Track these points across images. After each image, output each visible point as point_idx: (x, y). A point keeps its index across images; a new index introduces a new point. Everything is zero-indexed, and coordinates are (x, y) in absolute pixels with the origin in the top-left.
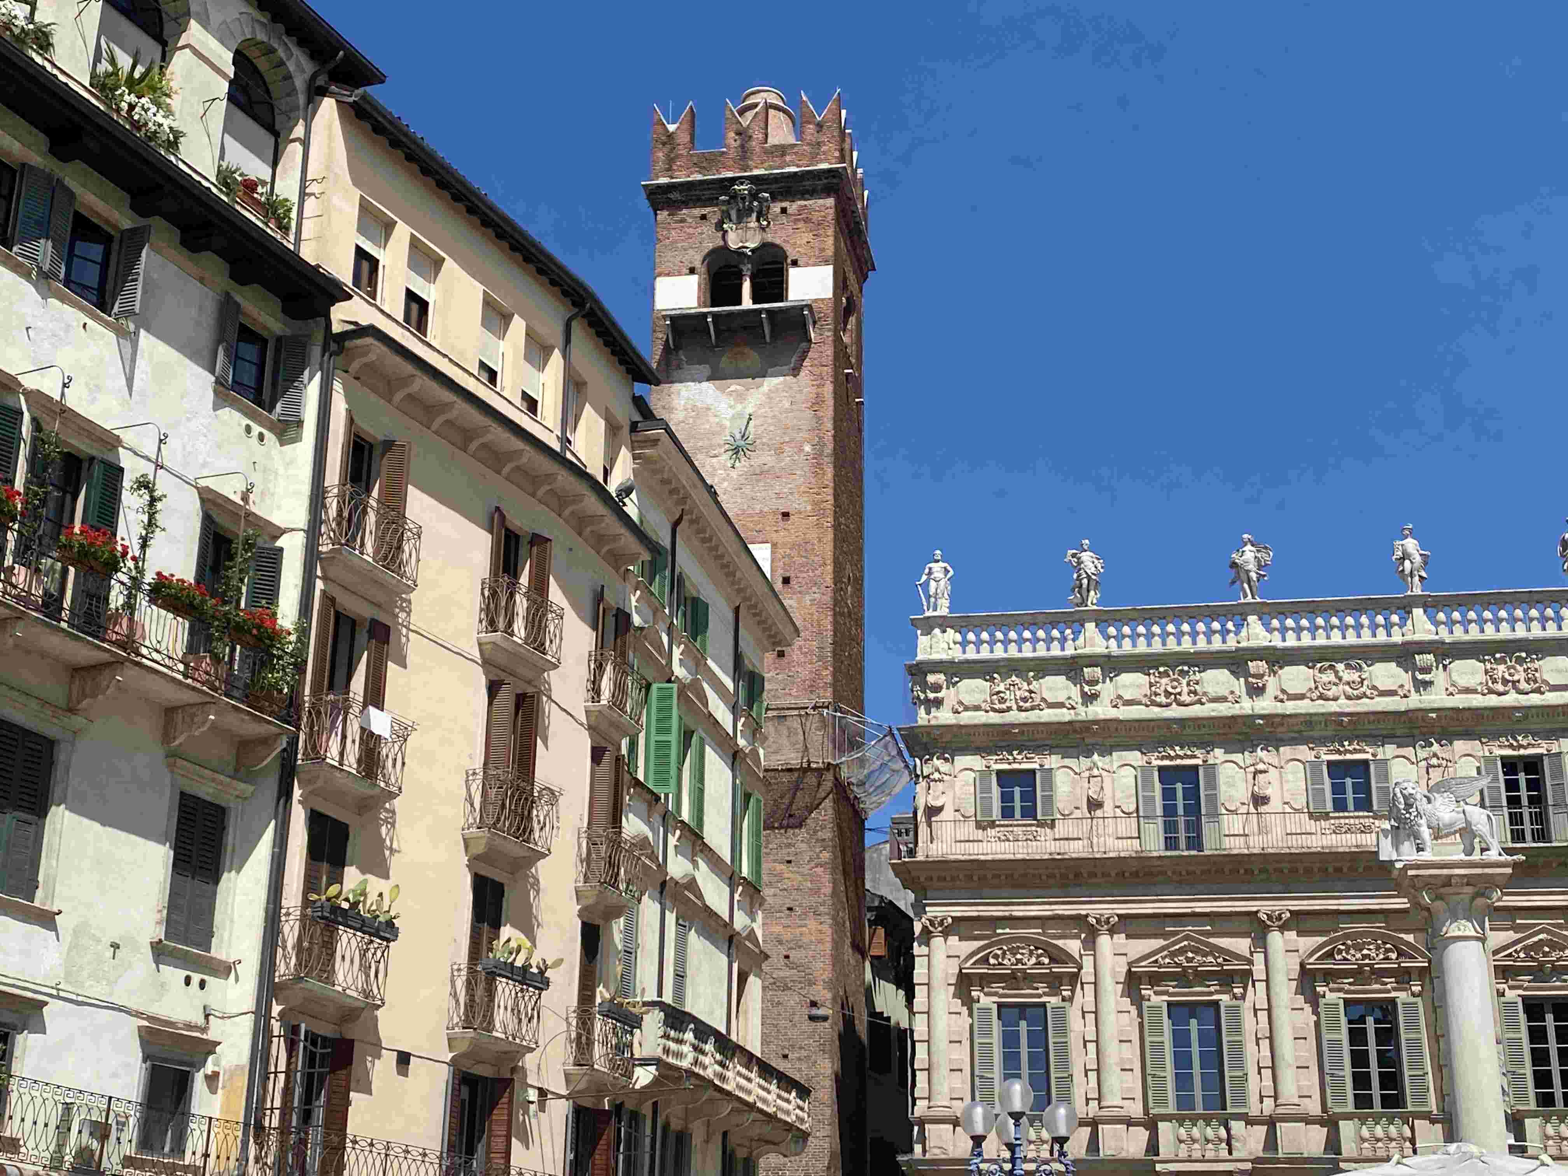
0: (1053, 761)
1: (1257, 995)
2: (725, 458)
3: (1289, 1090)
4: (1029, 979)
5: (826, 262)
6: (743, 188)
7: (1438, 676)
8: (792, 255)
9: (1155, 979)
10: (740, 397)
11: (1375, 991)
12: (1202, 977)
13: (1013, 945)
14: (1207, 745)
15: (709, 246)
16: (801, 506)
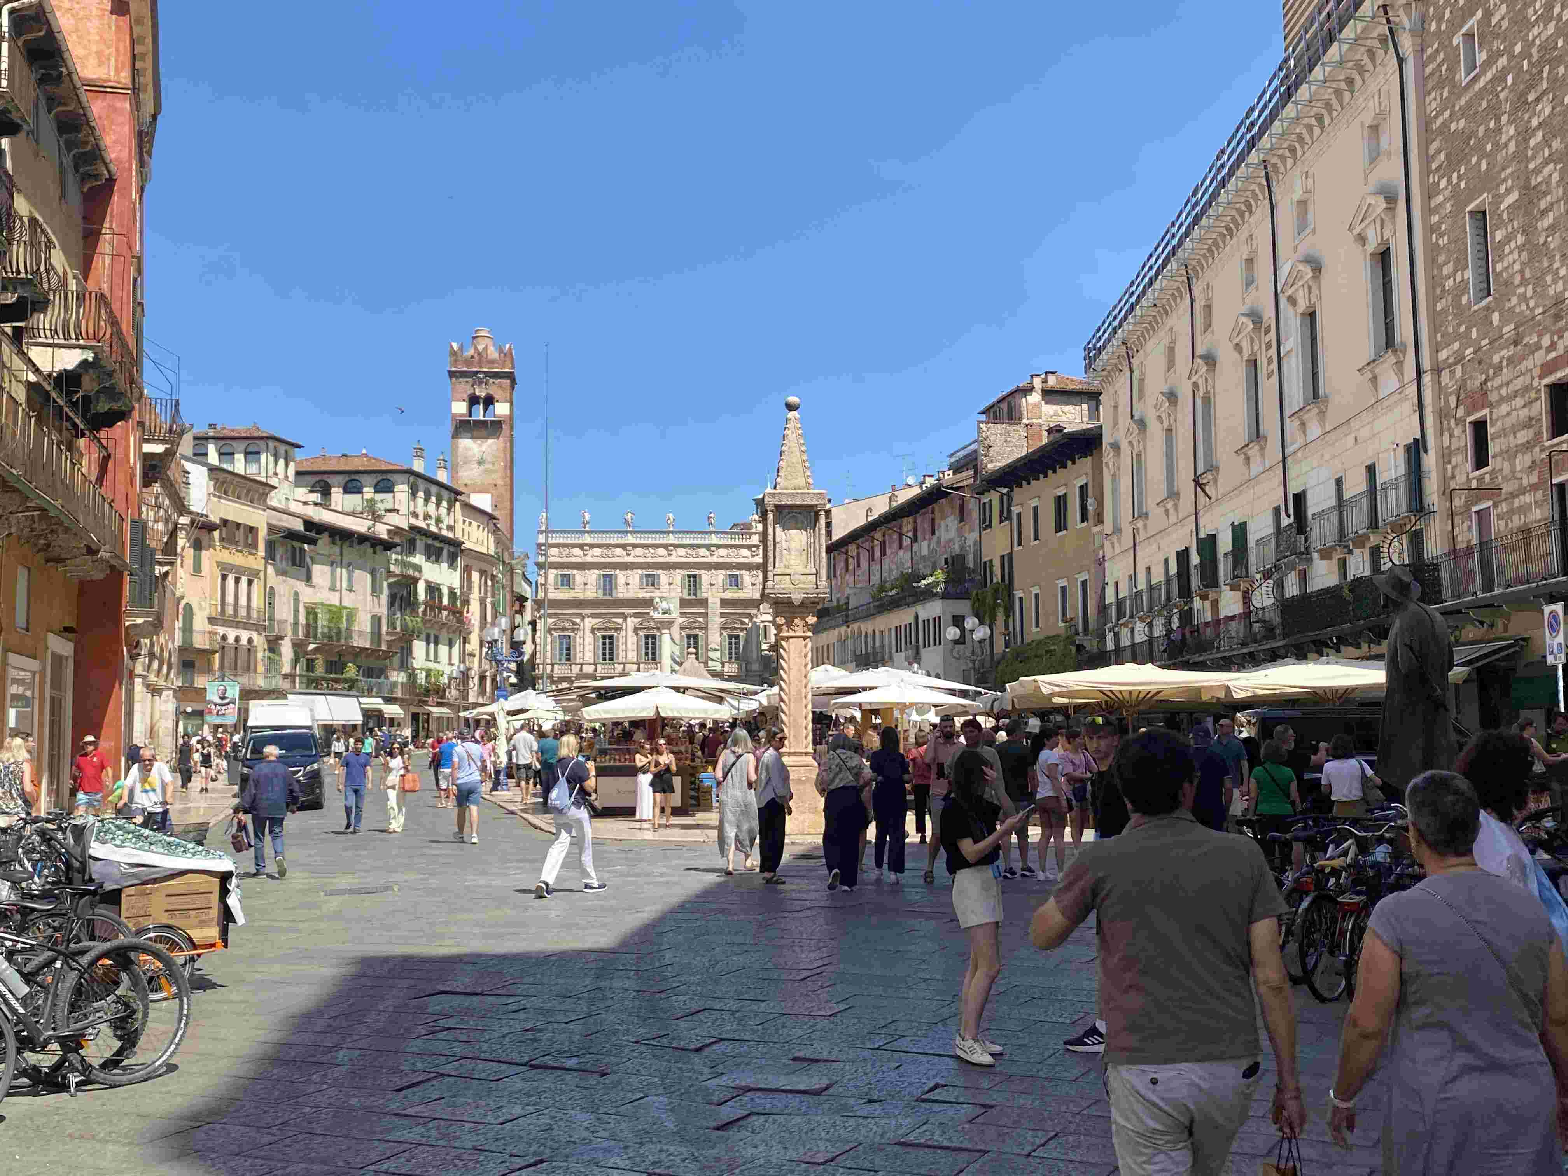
0: (575, 572)
1: (623, 633)
2: (476, 465)
3: (629, 657)
4: (567, 629)
5: (506, 401)
6: (481, 376)
7: (674, 552)
8: (496, 397)
9: (599, 629)
10: (480, 446)
11: (651, 633)
12: (610, 629)
13: (564, 620)
14: (615, 569)
15: (469, 392)
16: (500, 482)
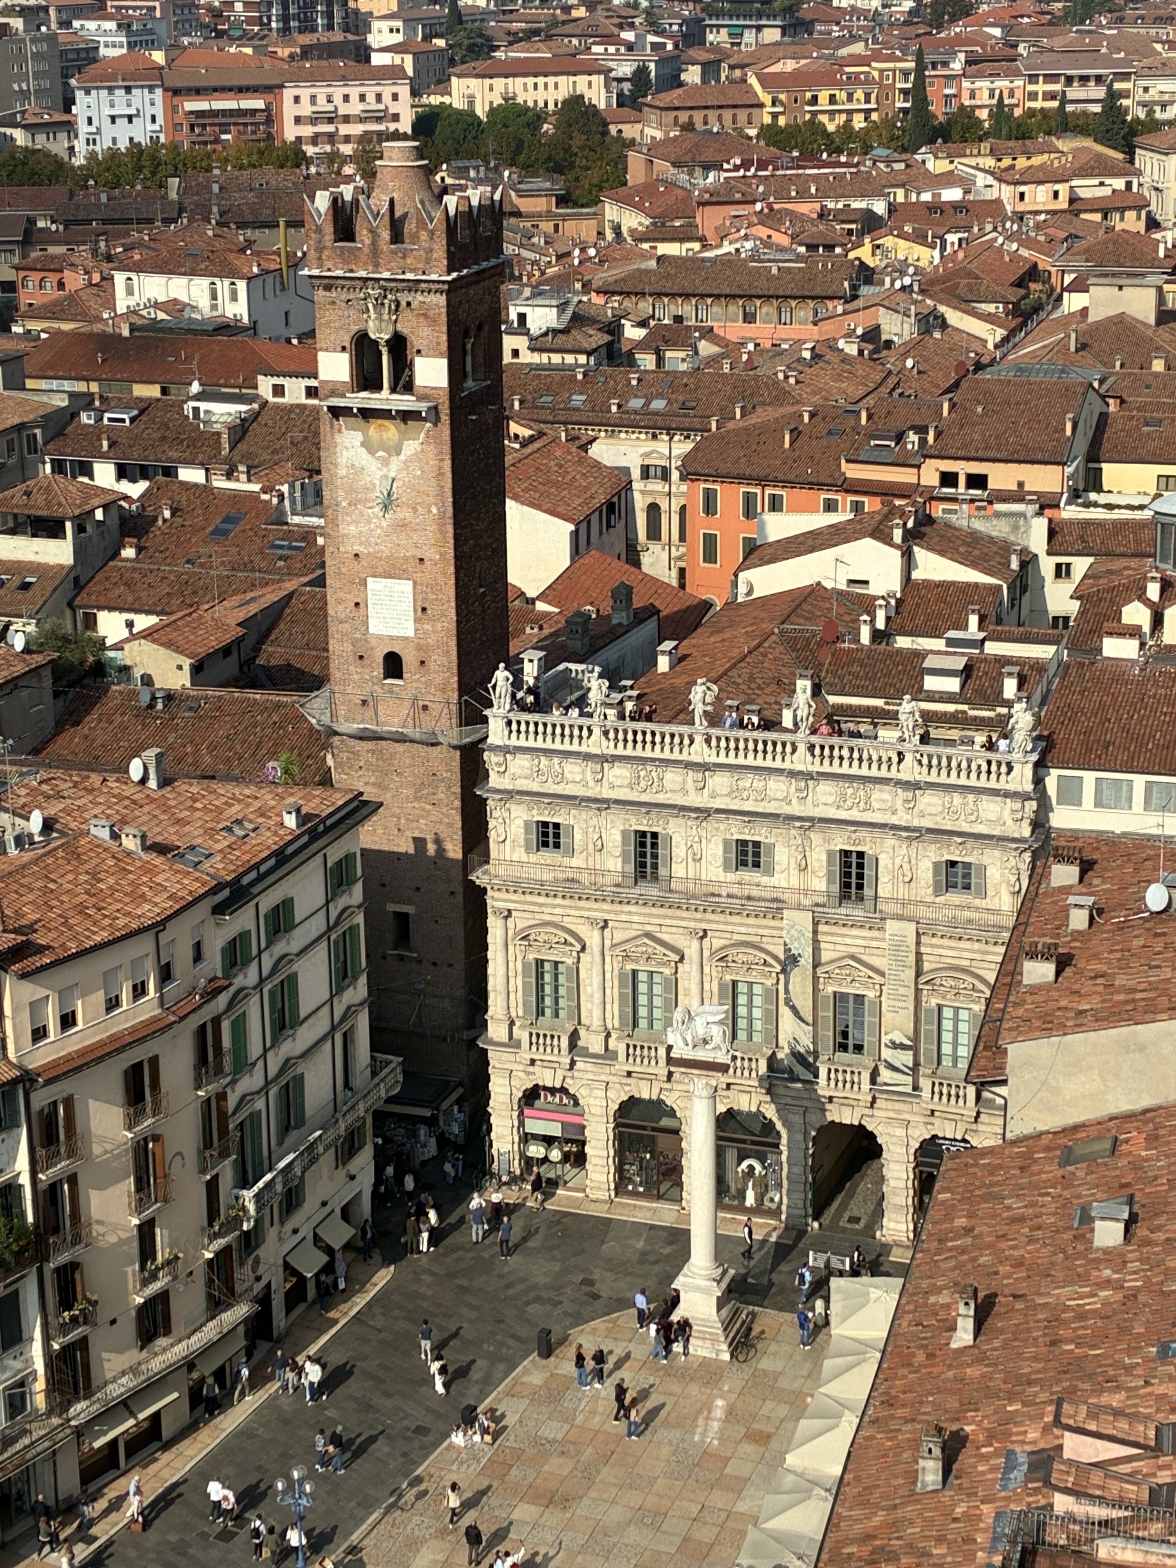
0: (571, 819)
2: (376, 509)
5: (441, 355)
8: (416, 345)
9: (625, 958)
10: (385, 463)
13: (545, 929)
14: (666, 818)
15: (355, 328)
16: (430, 554)
